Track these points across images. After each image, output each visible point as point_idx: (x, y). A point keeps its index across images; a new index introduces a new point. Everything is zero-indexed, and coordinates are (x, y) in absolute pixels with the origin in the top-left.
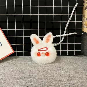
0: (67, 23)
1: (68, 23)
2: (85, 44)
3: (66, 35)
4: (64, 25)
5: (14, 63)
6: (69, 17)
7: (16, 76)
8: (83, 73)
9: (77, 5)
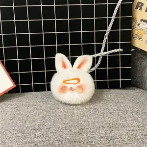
0: (105, 32)
1: (107, 34)
2: (139, 68)
3: (105, 53)
4: (100, 37)
6: (109, 23)
7: (16, 128)
8: (134, 119)
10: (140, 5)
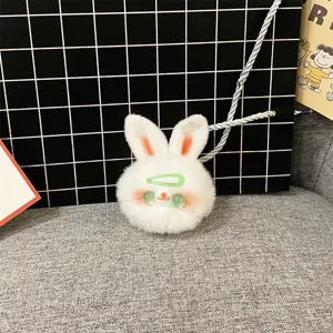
3: (237, 122)
10: (319, 12)
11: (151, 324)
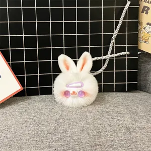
0: (112, 35)
5: (24, 108)
9: (130, 5)
10: (146, 9)
11: (79, 141)
